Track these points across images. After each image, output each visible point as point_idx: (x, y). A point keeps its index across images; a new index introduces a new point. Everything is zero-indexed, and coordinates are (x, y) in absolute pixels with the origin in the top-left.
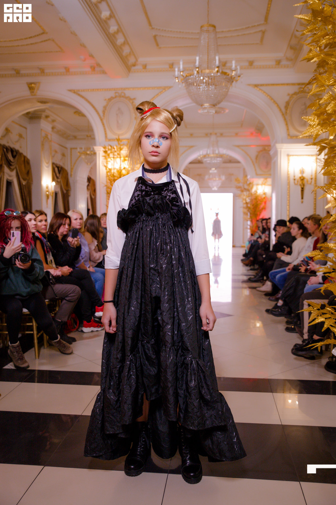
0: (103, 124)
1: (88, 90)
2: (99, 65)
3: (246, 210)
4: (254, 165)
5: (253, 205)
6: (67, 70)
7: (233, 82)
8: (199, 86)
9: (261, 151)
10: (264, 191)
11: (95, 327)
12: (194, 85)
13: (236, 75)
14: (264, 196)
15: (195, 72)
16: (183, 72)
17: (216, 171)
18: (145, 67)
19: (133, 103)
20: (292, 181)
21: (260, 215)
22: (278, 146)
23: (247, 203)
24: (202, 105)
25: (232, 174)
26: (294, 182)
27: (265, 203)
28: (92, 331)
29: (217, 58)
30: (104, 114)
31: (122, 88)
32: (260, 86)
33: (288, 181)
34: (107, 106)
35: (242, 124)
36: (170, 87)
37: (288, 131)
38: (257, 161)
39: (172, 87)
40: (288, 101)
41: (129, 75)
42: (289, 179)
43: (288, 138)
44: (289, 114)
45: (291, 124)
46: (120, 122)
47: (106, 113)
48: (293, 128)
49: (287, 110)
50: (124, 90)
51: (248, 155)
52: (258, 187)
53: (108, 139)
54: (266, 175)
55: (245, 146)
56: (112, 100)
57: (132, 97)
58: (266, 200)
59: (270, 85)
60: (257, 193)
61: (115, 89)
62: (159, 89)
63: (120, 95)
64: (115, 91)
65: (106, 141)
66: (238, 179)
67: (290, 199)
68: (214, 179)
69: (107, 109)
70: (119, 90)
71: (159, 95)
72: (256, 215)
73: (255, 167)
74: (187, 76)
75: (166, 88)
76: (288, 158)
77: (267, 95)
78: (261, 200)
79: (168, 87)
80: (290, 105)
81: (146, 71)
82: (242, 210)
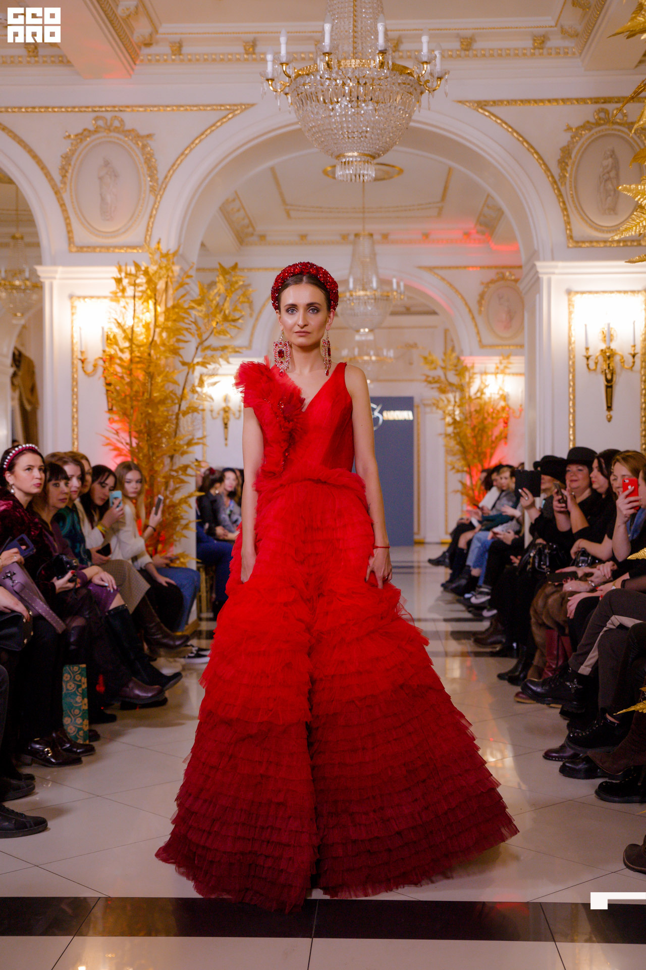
0: (62, 205)
1: (21, 108)
3: (453, 443)
4: (473, 318)
5: (473, 429)
7: (422, 93)
8: (331, 103)
9: (493, 282)
10: (501, 389)
12: (318, 101)
13: (431, 74)
14: (502, 404)
15: (322, 66)
16: (287, 64)
17: (371, 337)
18: (178, 48)
19: (144, 146)
20: (581, 363)
21: (492, 455)
22: (542, 267)
23: (455, 422)
24: (338, 157)
25: (415, 346)
26: (588, 365)
27: (506, 423)
29: (380, 28)
30: (64, 176)
31: (114, 107)
32: (492, 105)
33: (571, 363)
34: (73, 154)
35: (441, 210)
36: (248, 105)
37: (568, 227)
38: (483, 309)
39: (253, 105)
40: (568, 146)
41: (133, 69)
42: (572, 357)
43: (568, 247)
44: (570, 181)
45: (576, 207)
46: (109, 198)
47: (69, 175)
48: (583, 219)
49: (563, 169)
50: (121, 111)
51: (457, 291)
52: (486, 380)
53: (77, 247)
54: (506, 345)
55: (450, 268)
56: (86, 137)
57: (143, 132)
58: (508, 414)
59: (519, 102)
60: (484, 396)
61: (95, 107)
62: (218, 110)
63: (109, 124)
64: (95, 114)
65: (70, 251)
66: (430, 358)
67: (577, 409)
68: (366, 358)
69: (72, 163)
70: (107, 111)
71: (218, 127)
72: (482, 456)
73: (476, 325)
74: (300, 75)
75: (236, 108)
76: (569, 300)
77: (510, 130)
78: (494, 415)
79: (241, 105)
80: (573, 156)
81: (182, 60)
82: (441, 441)
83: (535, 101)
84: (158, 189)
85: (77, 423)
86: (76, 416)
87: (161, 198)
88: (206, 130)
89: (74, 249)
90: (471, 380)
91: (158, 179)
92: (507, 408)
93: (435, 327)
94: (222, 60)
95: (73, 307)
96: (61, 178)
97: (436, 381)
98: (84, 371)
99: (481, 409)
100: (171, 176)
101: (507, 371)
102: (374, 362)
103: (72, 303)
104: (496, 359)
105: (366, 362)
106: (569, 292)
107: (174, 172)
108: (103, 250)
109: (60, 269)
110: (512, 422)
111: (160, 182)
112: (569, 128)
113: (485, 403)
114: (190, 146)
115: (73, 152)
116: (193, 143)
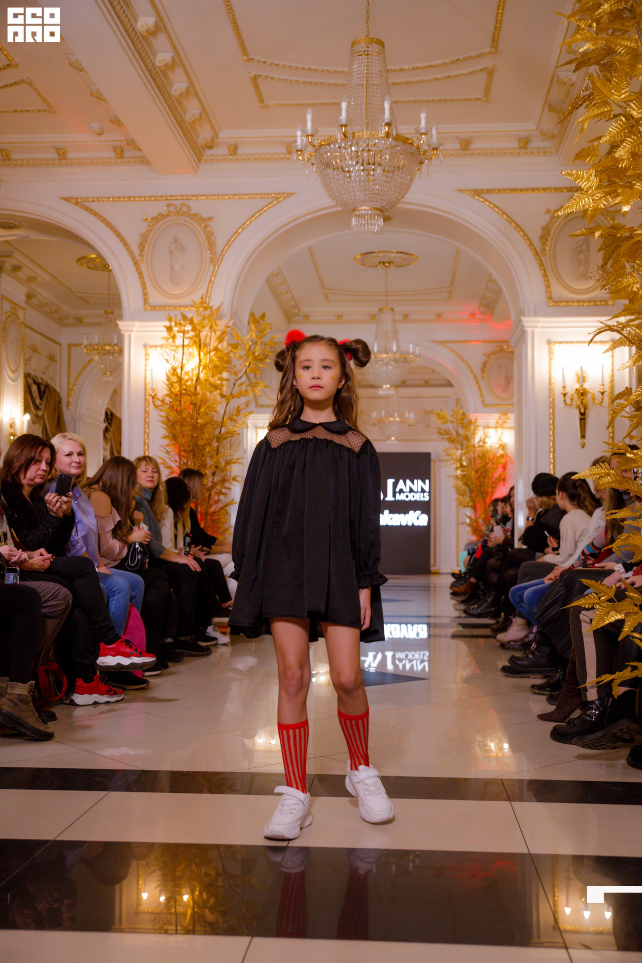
0: (140, 273)
1: (109, 198)
2: (133, 144)
3: (460, 483)
4: (477, 383)
5: (476, 472)
6: (62, 154)
7: (421, 163)
9: (493, 353)
10: (500, 439)
11: (102, 694)
13: (429, 145)
14: (501, 452)
15: (339, 136)
16: (312, 136)
18: (234, 150)
19: (206, 227)
20: (559, 399)
21: (492, 493)
22: (527, 321)
23: (462, 466)
24: (354, 210)
26: (565, 400)
27: (504, 468)
28: (96, 703)
29: (387, 105)
30: (142, 251)
31: (183, 196)
32: (486, 193)
33: (551, 399)
34: (149, 233)
35: (450, 293)
36: (289, 193)
37: (548, 290)
38: (485, 375)
39: (293, 194)
40: (548, 225)
41: (198, 167)
42: (552, 395)
43: (549, 306)
44: (550, 253)
45: (555, 275)
46: (177, 268)
47: (145, 250)
48: (560, 283)
49: (544, 244)
50: (188, 199)
51: (464, 360)
52: (488, 432)
53: (151, 306)
54: (504, 405)
55: (458, 342)
56: (160, 220)
57: (205, 215)
58: (506, 461)
59: (508, 191)
60: (486, 445)
61: (168, 196)
62: (265, 198)
63: (178, 209)
64: (167, 202)
65: (145, 310)
66: (441, 414)
67: (556, 437)
68: (391, 419)
69: (149, 240)
70: (177, 199)
71: (265, 211)
72: (484, 494)
73: (480, 389)
74: (322, 145)
75: (279, 196)
76: (550, 349)
77: (501, 212)
78: (495, 461)
79: (284, 193)
80: (552, 233)
81: (237, 160)
82: (452, 482)
83: (521, 190)
84: (216, 260)
85: (148, 447)
86: (147, 442)
87: (218, 267)
88: (256, 214)
89: (149, 308)
90: (476, 432)
91: (216, 252)
92: (505, 456)
93: (449, 397)
94: (269, 159)
95: (146, 354)
96: (139, 252)
97: (447, 432)
98: (156, 406)
99: (483, 455)
100: (227, 250)
101: (506, 425)
102: (398, 422)
103: (146, 351)
104: (497, 416)
105: (390, 423)
106: (549, 342)
107: (229, 247)
108: (172, 309)
109: (137, 324)
110: (509, 467)
111: (218, 254)
112: (548, 211)
113: (487, 451)
114: (243, 226)
115: (149, 231)
116: (245, 224)
